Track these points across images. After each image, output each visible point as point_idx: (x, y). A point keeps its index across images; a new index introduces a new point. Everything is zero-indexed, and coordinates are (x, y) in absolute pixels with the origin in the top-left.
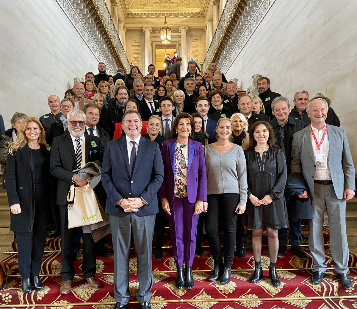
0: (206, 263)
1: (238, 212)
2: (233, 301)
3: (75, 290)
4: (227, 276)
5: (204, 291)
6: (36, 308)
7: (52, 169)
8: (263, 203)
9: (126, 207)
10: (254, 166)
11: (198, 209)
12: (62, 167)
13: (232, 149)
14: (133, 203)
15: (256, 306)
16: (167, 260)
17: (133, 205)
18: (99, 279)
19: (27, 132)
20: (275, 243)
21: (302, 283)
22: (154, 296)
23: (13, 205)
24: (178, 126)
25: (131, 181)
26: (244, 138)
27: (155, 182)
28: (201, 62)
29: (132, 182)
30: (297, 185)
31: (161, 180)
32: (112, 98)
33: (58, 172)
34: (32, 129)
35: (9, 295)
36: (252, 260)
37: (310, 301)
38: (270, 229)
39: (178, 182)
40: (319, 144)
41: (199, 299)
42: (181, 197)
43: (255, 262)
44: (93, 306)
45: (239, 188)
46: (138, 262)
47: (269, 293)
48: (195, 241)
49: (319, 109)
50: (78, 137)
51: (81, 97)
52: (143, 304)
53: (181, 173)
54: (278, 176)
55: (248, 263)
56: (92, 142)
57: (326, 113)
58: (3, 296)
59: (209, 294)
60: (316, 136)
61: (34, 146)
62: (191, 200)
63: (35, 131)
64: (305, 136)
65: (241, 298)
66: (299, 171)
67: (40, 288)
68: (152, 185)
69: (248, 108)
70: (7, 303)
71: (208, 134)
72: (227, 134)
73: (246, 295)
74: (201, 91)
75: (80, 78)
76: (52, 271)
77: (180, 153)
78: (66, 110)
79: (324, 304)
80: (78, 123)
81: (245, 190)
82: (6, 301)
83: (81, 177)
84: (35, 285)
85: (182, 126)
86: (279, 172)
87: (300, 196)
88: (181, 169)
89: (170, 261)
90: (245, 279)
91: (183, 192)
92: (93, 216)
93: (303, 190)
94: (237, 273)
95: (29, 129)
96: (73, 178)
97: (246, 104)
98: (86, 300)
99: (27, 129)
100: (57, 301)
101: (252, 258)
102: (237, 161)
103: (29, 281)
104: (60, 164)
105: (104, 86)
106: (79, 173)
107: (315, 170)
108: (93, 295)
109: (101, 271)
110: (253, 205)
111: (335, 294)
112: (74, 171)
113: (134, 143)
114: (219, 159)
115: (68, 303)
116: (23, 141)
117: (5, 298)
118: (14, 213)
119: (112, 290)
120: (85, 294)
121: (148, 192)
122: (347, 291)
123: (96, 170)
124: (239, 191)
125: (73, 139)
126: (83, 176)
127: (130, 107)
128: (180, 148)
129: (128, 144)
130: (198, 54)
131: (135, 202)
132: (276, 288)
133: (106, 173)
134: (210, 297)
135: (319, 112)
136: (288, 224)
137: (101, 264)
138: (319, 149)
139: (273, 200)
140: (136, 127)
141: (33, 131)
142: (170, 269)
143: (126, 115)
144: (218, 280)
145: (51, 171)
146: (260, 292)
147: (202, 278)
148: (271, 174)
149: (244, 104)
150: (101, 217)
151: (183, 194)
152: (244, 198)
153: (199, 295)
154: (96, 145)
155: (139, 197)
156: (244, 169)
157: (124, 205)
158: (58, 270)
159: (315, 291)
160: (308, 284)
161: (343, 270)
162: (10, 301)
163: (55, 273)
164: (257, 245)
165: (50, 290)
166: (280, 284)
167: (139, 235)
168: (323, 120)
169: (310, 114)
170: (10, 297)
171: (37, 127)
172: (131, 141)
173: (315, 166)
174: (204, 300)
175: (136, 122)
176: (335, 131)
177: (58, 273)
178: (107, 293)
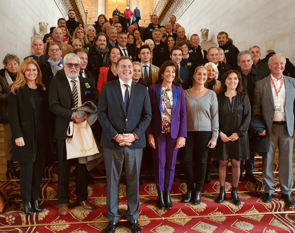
0: (179, 188)
1: (210, 146)
2: (204, 218)
3: (72, 211)
4: (198, 198)
5: (181, 211)
6: (37, 227)
7: (52, 106)
8: (231, 140)
9: (121, 141)
10: (225, 108)
11: (180, 144)
12: (60, 105)
13: (207, 94)
14: (127, 138)
15: (223, 221)
16: (147, 186)
17: (127, 140)
18: (90, 202)
19: (27, 73)
20: (237, 171)
21: (257, 202)
22: (140, 215)
23: (18, 139)
24: (165, 72)
25: (125, 119)
26: (214, 85)
27: (146, 121)
28: (150, 14)
29: (127, 120)
30: (258, 125)
31: (150, 118)
32: (87, 43)
33: (58, 110)
34: (32, 70)
35: (12, 217)
36: (216, 186)
37: (263, 216)
38: (234, 161)
39: (164, 120)
40: (278, 91)
41: (177, 217)
42: (165, 132)
43: (221, 187)
44: (88, 224)
45: (212, 126)
46: (127, 188)
47: (232, 210)
48: (174, 170)
49: (279, 62)
50: (73, 78)
51: (60, 41)
52: (133, 222)
53: (167, 112)
54: (244, 117)
55: (214, 187)
56: (86, 84)
57: (284, 66)
58: (7, 218)
59: (185, 213)
60: (275, 85)
61: (32, 86)
62: (174, 136)
63: (34, 72)
64: (266, 84)
65: (210, 215)
66: (259, 114)
67: (40, 210)
68: (142, 123)
69: (216, 59)
70: (10, 224)
71: (182, 80)
72: (203, 80)
73: (214, 213)
74: (169, 41)
75: (45, 23)
76: (47, 196)
77: (166, 95)
78: (54, 53)
79: (274, 218)
80: (74, 65)
81: (217, 128)
82: (10, 223)
83: (80, 114)
84: (36, 208)
85: (168, 73)
86: (245, 114)
87: (260, 134)
88: (167, 109)
89: (149, 187)
90: (211, 200)
91: (168, 128)
92: (90, 148)
93: (263, 129)
94: (204, 196)
95: (28, 70)
96: (72, 115)
97: (215, 55)
98: (82, 219)
99: (27, 70)
100: (56, 221)
101: (216, 184)
102: (211, 104)
103: (30, 204)
104: (59, 103)
105: (80, 32)
106: (77, 111)
107: (274, 113)
108: (88, 215)
109: (90, 196)
110: (222, 141)
111: (281, 210)
112: (73, 109)
113: (127, 86)
114: (196, 102)
115: (66, 222)
116: (23, 81)
117: (9, 220)
118: (19, 146)
119: (106, 211)
120: (81, 214)
121: (140, 129)
122: (291, 208)
123: (93, 109)
124: (212, 129)
125: (69, 80)
126: (82, 113)
127: (115, 53)
128: (165, 91)
129: (122, 87)
130: (147, 6)
131: (129, 138)
132: (237, 206)
133: (103, 111)
134: (185, 215)
135: (279, 65)
136: (249, 157)
137: (90, 190)
138: (277, 96)
139: (239, 137)
140: (130, 72)
141: (32, 72)
142: (149, 193)
143: (120, 61)
144: (190, 201)
145: (50, 109)
146: (225, 210)
147: (177, 200)
148: (239, 116)
149: (213, 55)
150: (98, 149)
151: (167, 130)
152: (216, 135)
153: (177, 214)
154: (89, 86)
155: (132, 133)
156: (217, 111)
157: (120, 139)
158: (52, 195)
159: (267, 208)
160: (262, 203)
161: (288, 191)
162: (13, 222)
163: (49, 198)
164: (223, 173)
165: (49, 212)
166: (240, 203)
167: (130, 165)
168: (281, 72)
169: (272, 66)
170: (14, 219)
171: (35, 69)
172: (124, 85)
173: (274, 110)
174: (181, 218)
175: (129, 67)
176: (290, 81)
177: (52, 197)
178: (100, 213)
